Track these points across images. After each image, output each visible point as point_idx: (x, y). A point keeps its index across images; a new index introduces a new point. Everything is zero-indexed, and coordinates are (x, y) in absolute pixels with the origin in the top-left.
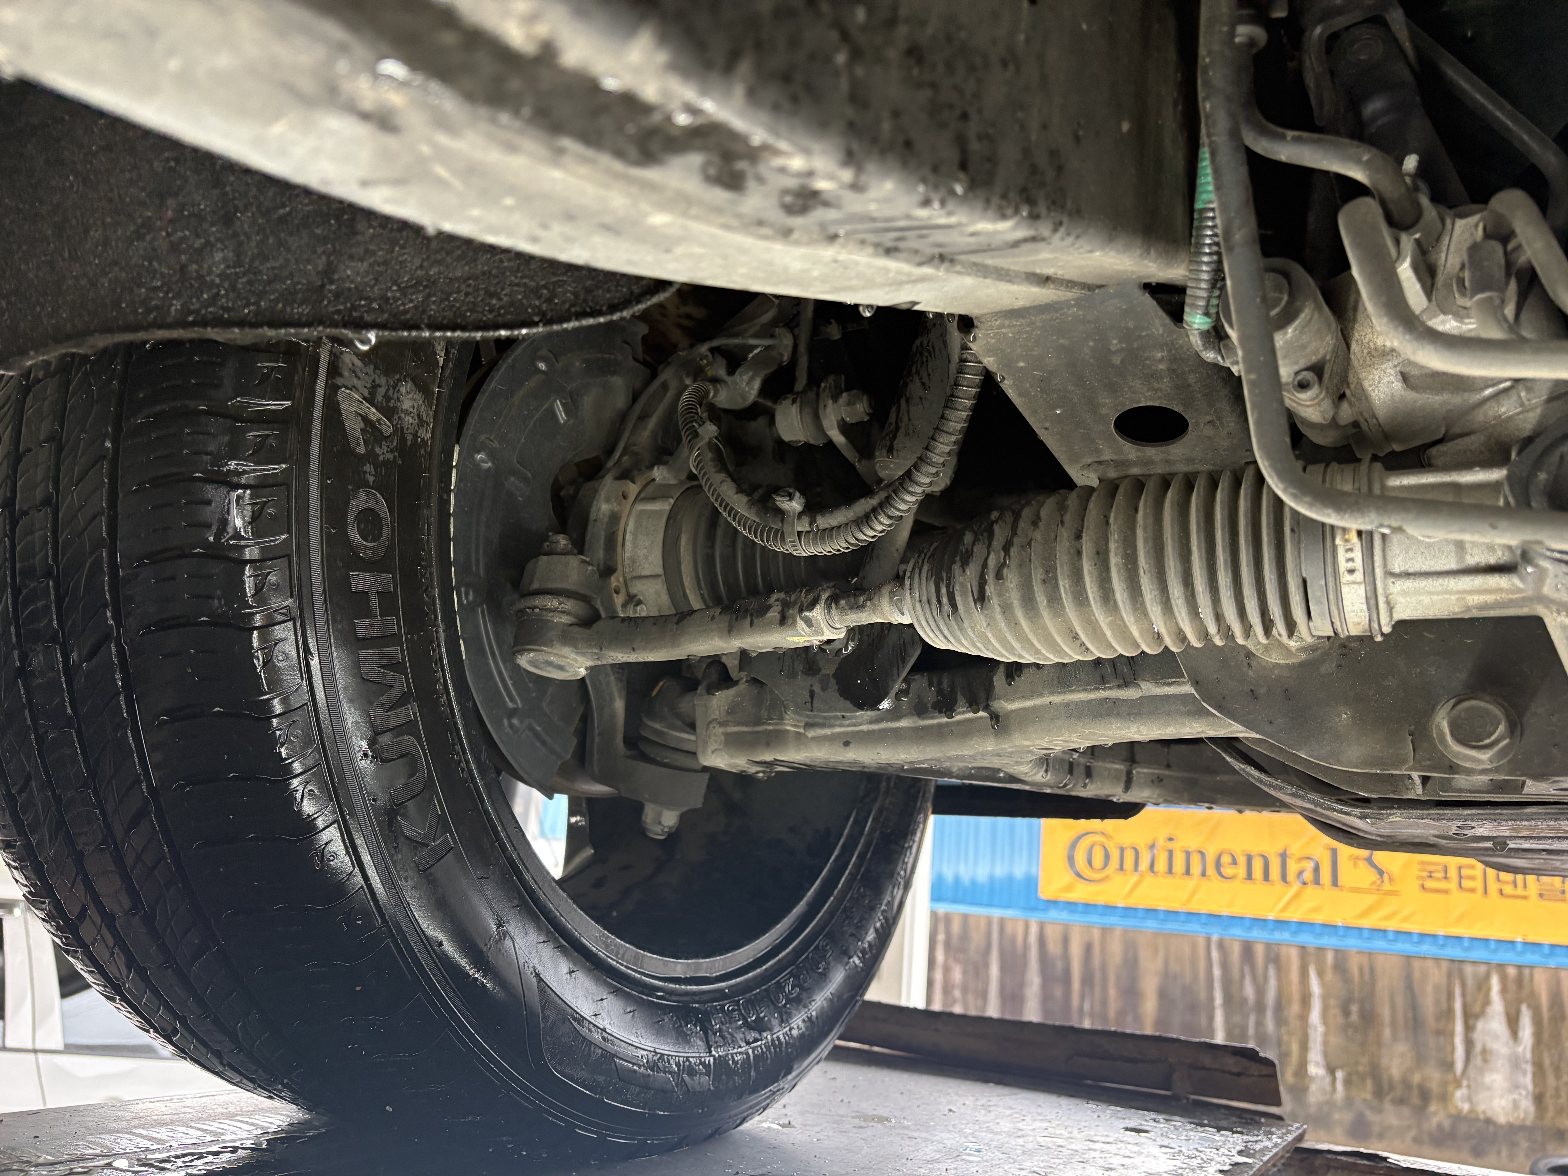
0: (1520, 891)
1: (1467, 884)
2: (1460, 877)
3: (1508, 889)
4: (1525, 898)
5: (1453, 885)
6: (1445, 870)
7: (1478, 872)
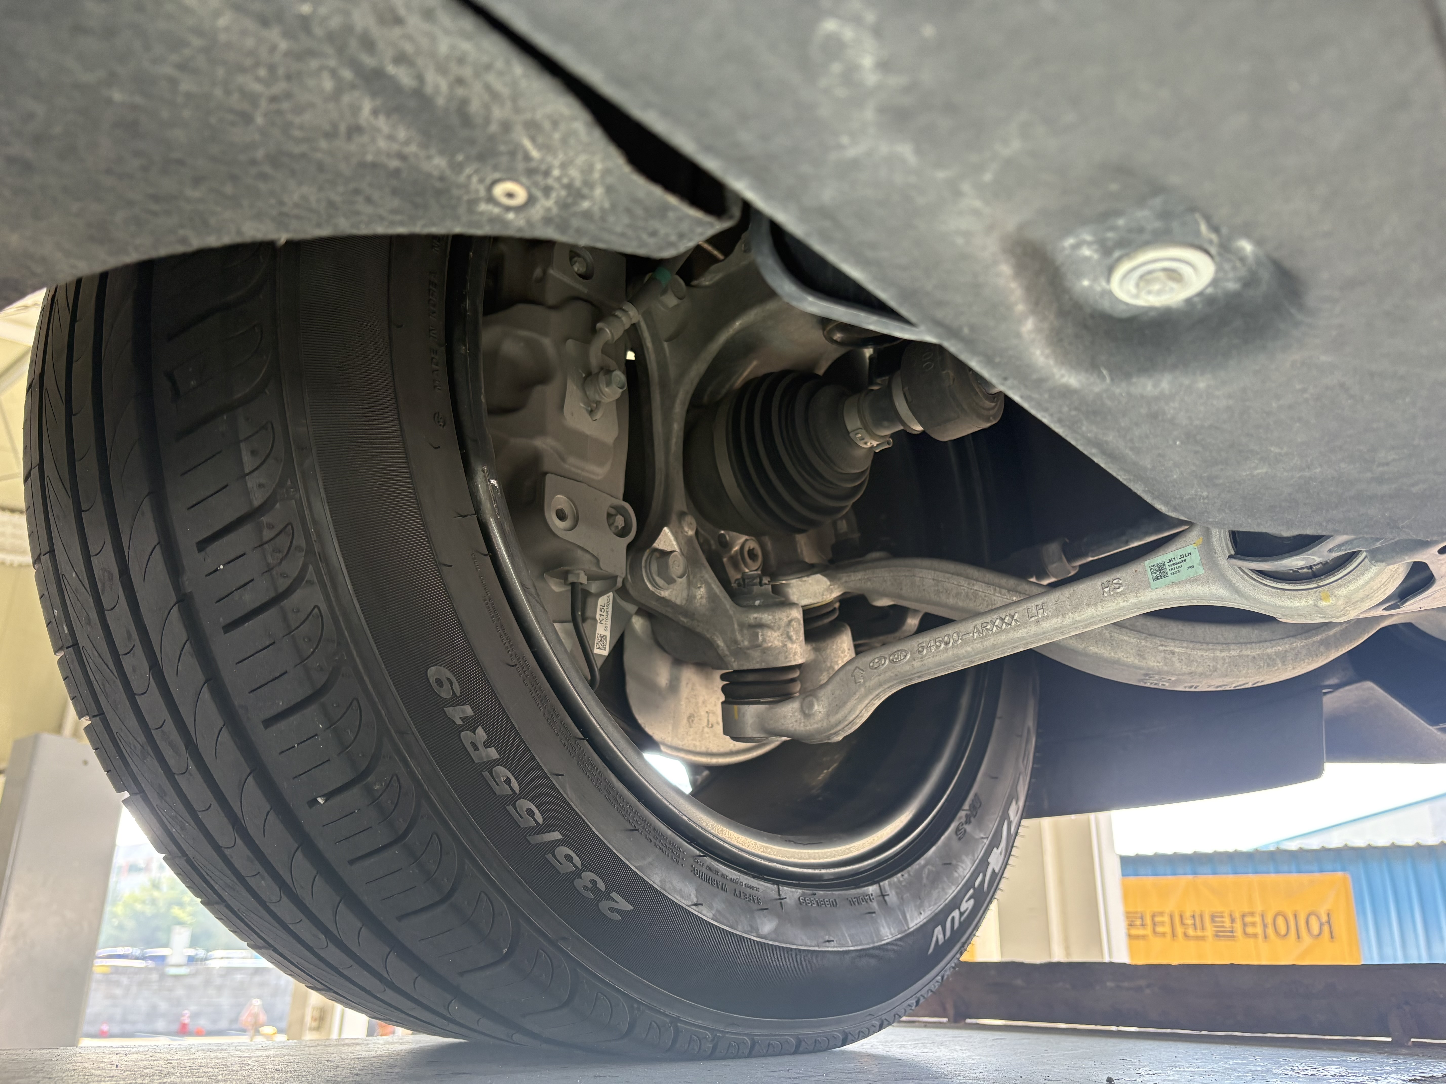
0: (1199, 933)
1: (1160, 929)
2: (1154, 924)
3: (1191, 932)
4: (1203, 938)
5: (1148, 931)
6: (1142, 918)
7: (1166, 919)
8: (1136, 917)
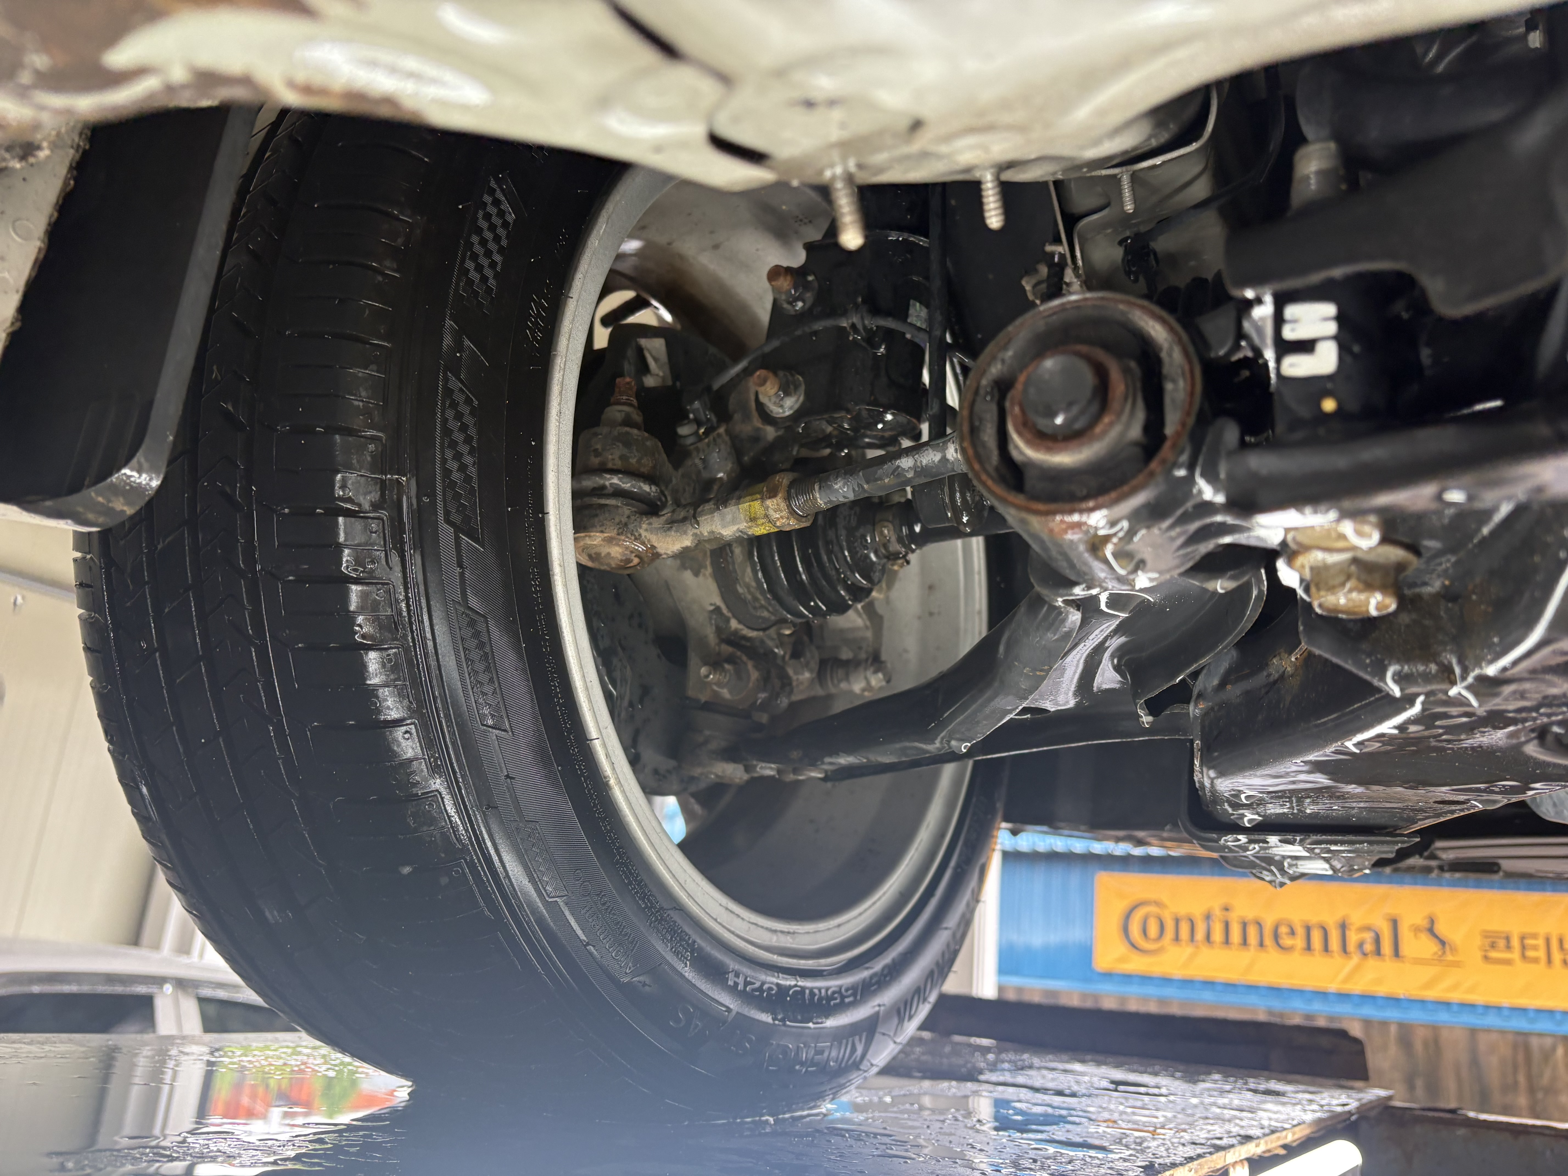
1: (1530, 954)
2: (1524, 947)
5: (1515, 955)
6: (1508, 939)
7: (1541, 942)
8: (1500, 938)
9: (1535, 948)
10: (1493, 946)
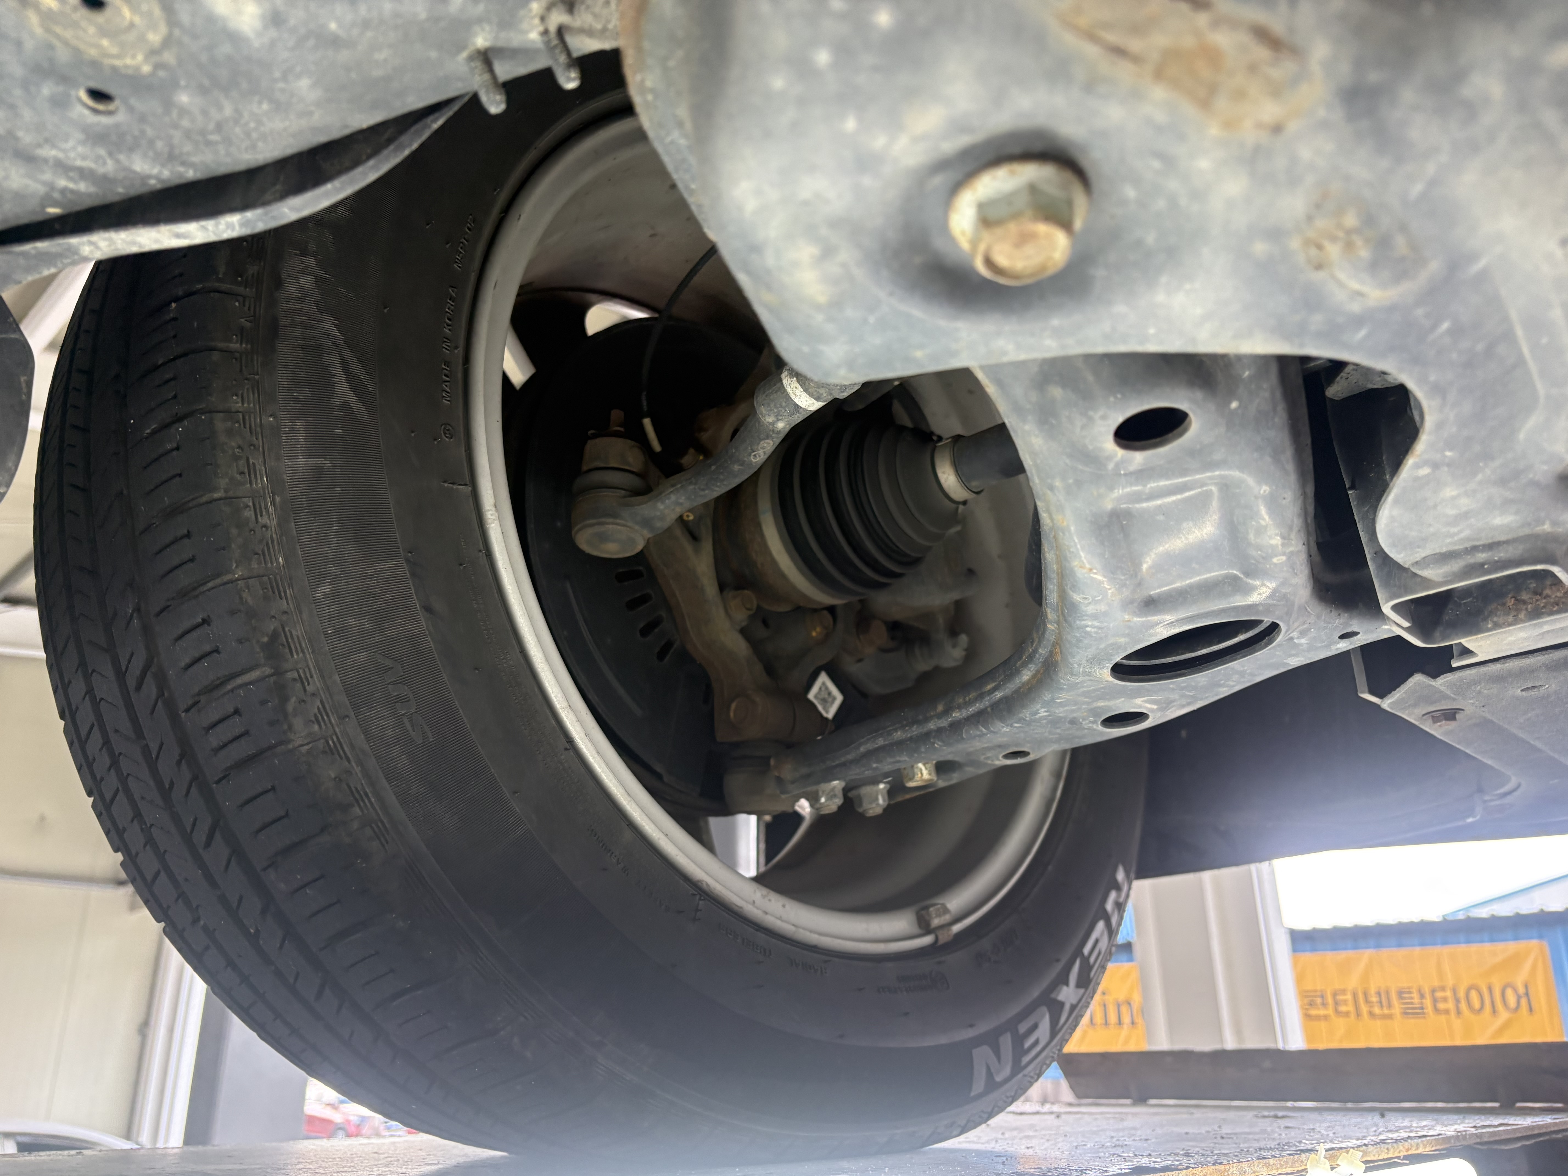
0: (1386, 1011)
1: (1343, 1008)
2: (1336, 1003)
3: (1377, 1010)
4: (1390, 1017)
5: (1330, 1011)
6: (1322, 997)
7: (1349, 997)
8: (1315, 996)
9: (1345, 1002)
10: (1311, 1004)
